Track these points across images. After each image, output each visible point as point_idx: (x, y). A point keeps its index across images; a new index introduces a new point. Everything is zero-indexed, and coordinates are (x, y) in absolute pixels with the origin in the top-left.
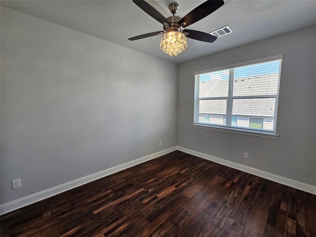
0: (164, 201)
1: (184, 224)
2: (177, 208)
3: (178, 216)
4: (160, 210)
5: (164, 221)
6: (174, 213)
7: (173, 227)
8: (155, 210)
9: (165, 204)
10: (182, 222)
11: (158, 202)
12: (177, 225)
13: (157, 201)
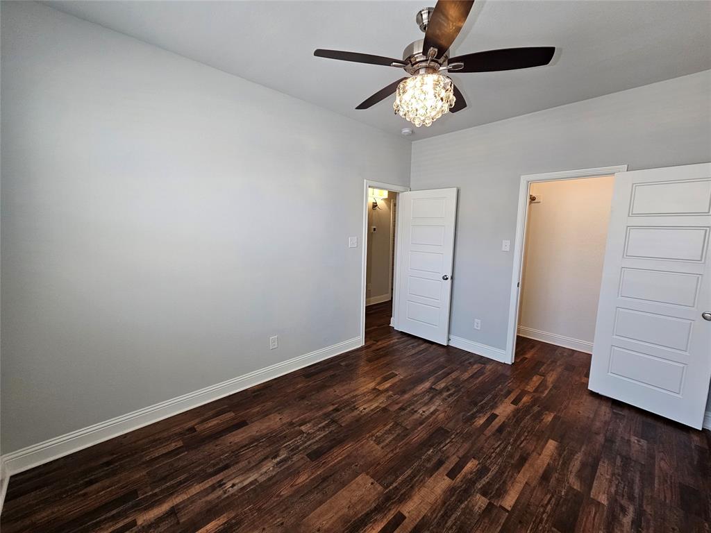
0: (429, 465)
1: (385, 425)
2: (398, 450)
3: (395, 435)
4: (431, 446)
5: (419, 429)
6: (403, 439)
7: (403, 422)
8: (442, 446)
9: (423, 457)
10: (388, 427)
11: (440, 463)
12: (397, 424)
13: (445, 466)
